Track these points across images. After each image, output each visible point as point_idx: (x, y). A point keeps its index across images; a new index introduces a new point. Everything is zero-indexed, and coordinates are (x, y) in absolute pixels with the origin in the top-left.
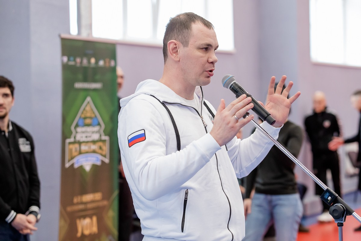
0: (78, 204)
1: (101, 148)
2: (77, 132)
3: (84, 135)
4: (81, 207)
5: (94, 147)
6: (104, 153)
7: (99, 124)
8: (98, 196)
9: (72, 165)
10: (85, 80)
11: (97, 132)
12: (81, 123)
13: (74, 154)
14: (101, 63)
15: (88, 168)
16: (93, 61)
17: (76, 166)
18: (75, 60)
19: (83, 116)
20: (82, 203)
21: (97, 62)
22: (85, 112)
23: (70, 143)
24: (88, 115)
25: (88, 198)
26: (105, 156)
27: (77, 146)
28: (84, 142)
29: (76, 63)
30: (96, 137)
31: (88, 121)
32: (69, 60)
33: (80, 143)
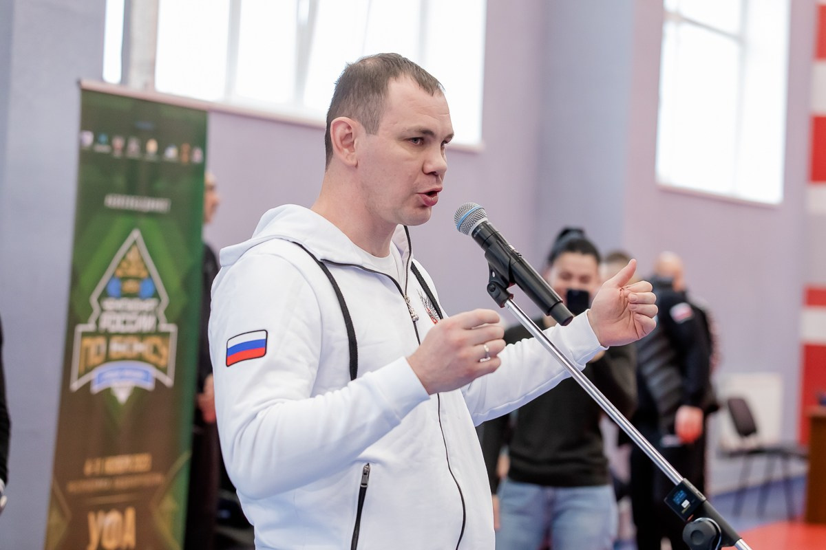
0: (94, 476)
1: (156, 350)
2: (102, 310)
3: (119, 318)
4: (101, 484)
5: (140, 347)
6: (162, 363)
7: (156, 295)
8: (142, 462)
9: (87, 386)
10: (131, 190)
11: (149, 313)
12: (113, 289)
13: (94, 359)
14: (171, 153)
15: (122, 395)
16: (152, 146)
17: (96, 388)
18: (110, 143)
19: (120, 273)
20: (103, 476)
21: (161, 150)
22: (124, 265)
23: (85, 334)
24: (133, 271)
25: (118, 464)
26: (164, 370)
27: (101, 341)
28: (118, 334)
29: (113, 148)
30: (146, 324)
31: (131, 286)
32: (96, 140)
33: (108, 336)
